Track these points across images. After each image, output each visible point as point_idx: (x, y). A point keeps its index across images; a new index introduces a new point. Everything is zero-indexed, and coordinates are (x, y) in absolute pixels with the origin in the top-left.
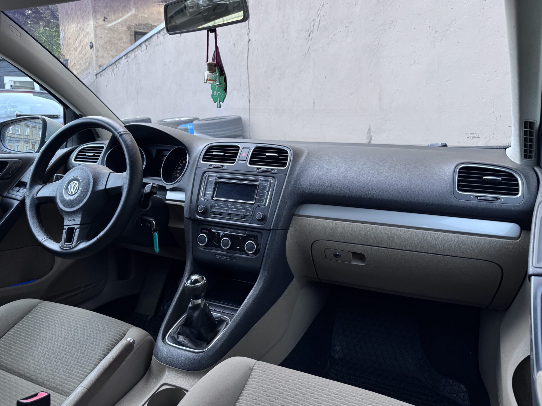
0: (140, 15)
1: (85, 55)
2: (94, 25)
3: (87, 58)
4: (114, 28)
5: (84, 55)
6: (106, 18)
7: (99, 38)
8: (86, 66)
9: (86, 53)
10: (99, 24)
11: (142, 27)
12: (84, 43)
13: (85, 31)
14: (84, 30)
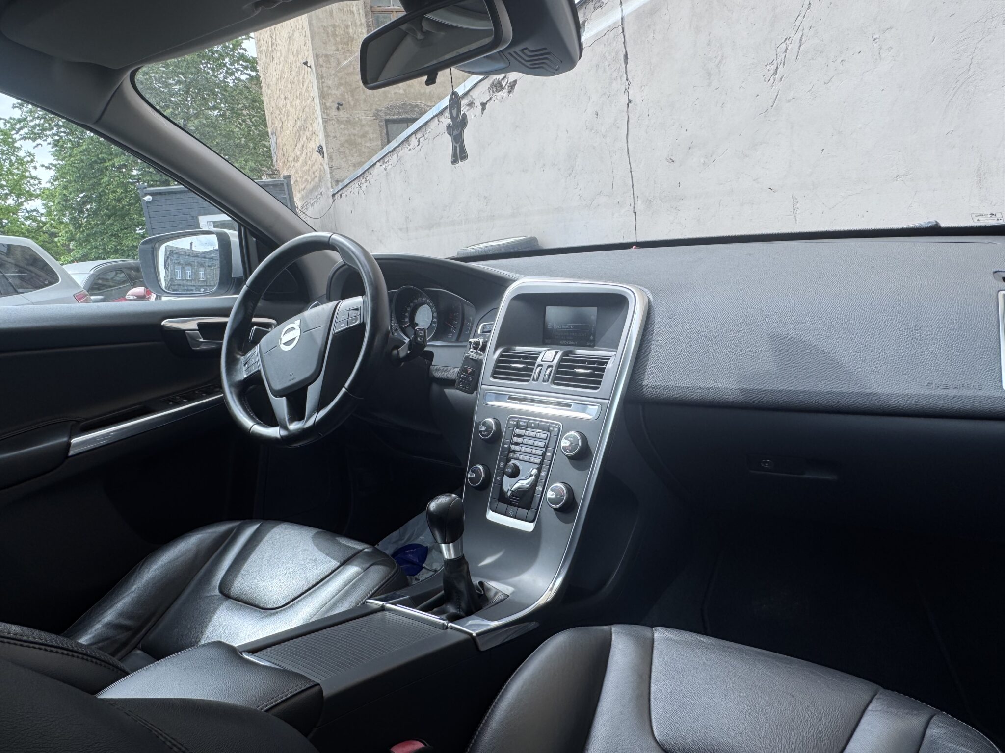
0: (393, 92)
1: (312, 167)
2: (322, 118)
3: (317, 170)
4: (354, 118)
5: (310, 165)
6: (341, 105)
7: (332, 138)
8: (316, 183)
9: (314, 163)
10: (331, 116)
11: (396, 111)
12: (309, 149)
13: (308, 131)
14: (307, 129)
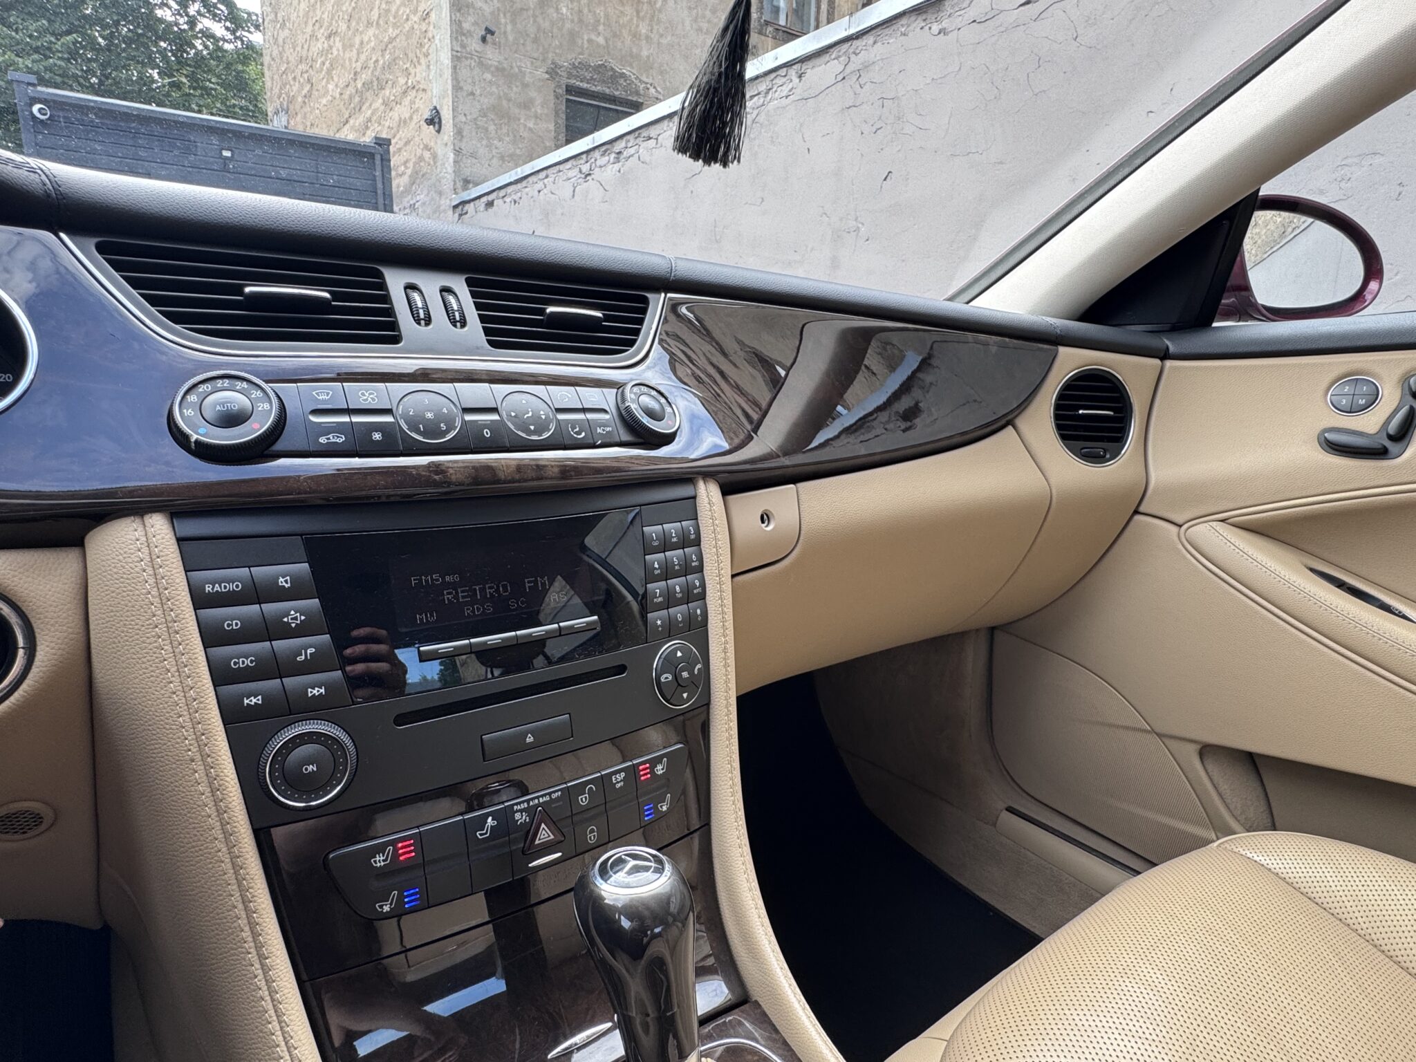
0: (586, 37)
2: (452, 52)
4: (512, 67)
6: (492, 33)
7: (465, 94)
11: (588, 76)
13: (395, 86)
14: (391, 83)
